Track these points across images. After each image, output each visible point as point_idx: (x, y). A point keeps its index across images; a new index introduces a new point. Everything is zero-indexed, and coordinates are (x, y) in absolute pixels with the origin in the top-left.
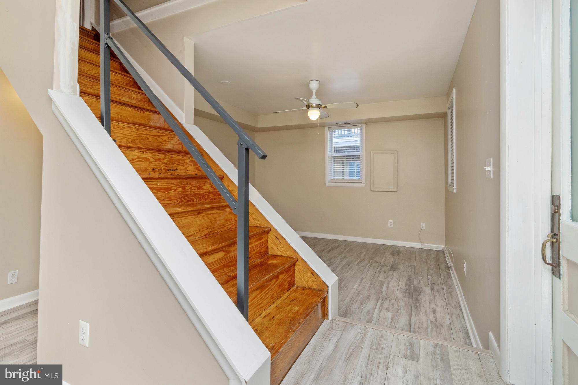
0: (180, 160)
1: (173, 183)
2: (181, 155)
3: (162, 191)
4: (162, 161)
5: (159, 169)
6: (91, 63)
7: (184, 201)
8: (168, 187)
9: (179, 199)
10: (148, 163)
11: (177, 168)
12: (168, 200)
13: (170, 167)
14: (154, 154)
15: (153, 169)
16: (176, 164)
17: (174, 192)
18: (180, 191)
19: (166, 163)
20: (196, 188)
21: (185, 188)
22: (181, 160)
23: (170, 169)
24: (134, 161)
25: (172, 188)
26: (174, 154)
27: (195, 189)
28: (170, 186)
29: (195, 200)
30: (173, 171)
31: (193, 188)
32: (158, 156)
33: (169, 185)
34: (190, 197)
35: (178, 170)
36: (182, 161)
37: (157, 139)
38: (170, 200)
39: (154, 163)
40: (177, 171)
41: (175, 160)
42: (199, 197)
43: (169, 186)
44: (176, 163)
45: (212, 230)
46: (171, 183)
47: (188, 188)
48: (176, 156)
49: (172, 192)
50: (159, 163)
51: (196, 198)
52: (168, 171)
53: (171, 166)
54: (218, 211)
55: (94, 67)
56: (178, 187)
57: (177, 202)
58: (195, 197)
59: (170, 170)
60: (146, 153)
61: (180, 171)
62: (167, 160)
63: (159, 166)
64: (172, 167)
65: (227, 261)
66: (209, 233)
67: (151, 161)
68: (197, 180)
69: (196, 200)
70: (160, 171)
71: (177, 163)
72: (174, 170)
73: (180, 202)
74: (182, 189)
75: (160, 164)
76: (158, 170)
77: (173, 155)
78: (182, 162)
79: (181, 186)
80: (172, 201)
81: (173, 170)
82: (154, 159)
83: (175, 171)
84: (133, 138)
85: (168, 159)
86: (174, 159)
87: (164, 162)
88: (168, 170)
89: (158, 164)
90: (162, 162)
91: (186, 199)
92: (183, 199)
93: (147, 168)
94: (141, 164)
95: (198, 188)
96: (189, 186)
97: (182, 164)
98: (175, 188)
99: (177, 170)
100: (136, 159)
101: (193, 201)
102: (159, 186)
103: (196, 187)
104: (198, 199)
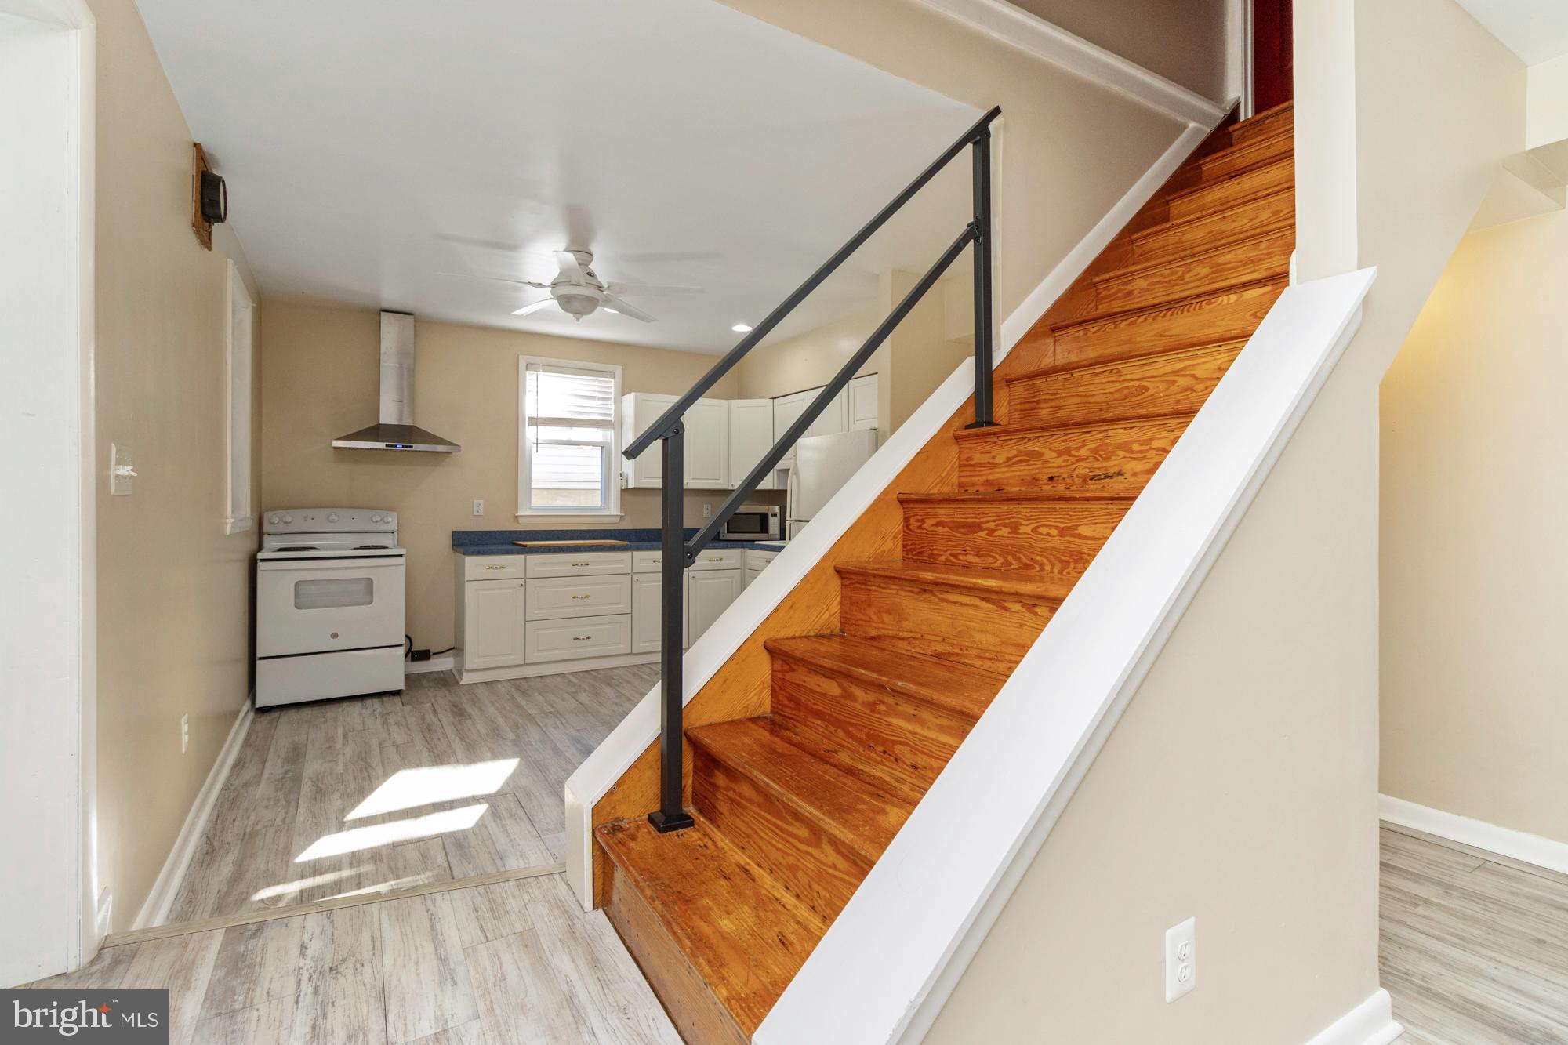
0: (1133, 442)
1: (986, 514)
2: (1138, 425)
3: (962, 530)
4: (1074, 453)
5: (1065, 476)
6: (1247, 202)
7: (1013, 564)
8: (975, 522)
9: (1000, 555)
10: (1040, 462)
11: (1121, 470)
12: (974, 555)
13: (1099, 468)
14: (1054, 437)
15: (1051, 479)
16: (1118, 456)
17: (987, 535)
18: (1004, 535)
19: (1087, 458)
20: (1054, 532)
21: (1019, 529)
22: (1138, 441)
23: (1100, 475)
24: (1010, 463)
25: (984, 526)
26: (1111, 427)
27: (1048, 534)
28: (979, 519)
29: (1047, 568)
30: (1108, 480)
31: (1043, 530)
32: (1066, 441)
33: (976, 518)
34: (1033, 556)
35: (1126, 476)
36: (1142, 445)
37: (1174, 382)
38: (978, 556)
39: (1054, 463)
40: (1121, 478)
41: (1115, 444)
42: (1062, 561)
43: (978, 521)
44: (1119, 453)
45: (956, 651)
46: (983, 513)
47: (1028, 529)
48: (1122, 431)
49: (983, 534)
50: (1067, 460)
51: (1050, 562)
52: (1090, 482)
53: (1100, 466)
54: (977, 602)
55: (1263, 202)
56: (997, 525)
57: (995, 562)
58: (1047, 558)
59: (1097, 478)
60: (1036, 440)
61: (1132, 479)
62: (1090, 449)
63: (1067, 470)
64: (1105, 469)
65: (845, 717)
66: (945, 654)
67: (1046, 457)
68: (1058, 507)
69: (1052, 568)
70: (1069, 481)
71: (1121, 453)
72: (1111, 477)
73: (1002, 563)
74: (1009, 530)
75: (1069, 463)
76: (1064, 479)
77: (1110, 432)
78: (1142, 448)
79: (1007, 521)
80: (983, 558)
81: (1106, 477)
82: (1053, 451)
83: (1115, 478)
84: (1106, 400)
85: (1093, 446)
86: (1113, 442)
87: (1079, 456)
88: (1092, 479)
89: (1063, 464)
90: (1075, 456)
91: (1019, 558)
92: (1010, 558)
93: (1037, 477)
94: (1023, 468)
95: (1060, 532)
96: (1029, 524)
97: (1142, 455)
98: (992, 525)
99: (1122, 475)
100: (1016, 456)
101: (1042, 570)
102: (955, 520)
103: (1056, 527)
104: (1058, 567)
